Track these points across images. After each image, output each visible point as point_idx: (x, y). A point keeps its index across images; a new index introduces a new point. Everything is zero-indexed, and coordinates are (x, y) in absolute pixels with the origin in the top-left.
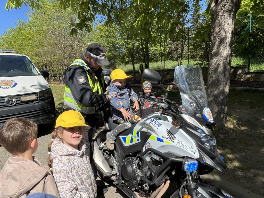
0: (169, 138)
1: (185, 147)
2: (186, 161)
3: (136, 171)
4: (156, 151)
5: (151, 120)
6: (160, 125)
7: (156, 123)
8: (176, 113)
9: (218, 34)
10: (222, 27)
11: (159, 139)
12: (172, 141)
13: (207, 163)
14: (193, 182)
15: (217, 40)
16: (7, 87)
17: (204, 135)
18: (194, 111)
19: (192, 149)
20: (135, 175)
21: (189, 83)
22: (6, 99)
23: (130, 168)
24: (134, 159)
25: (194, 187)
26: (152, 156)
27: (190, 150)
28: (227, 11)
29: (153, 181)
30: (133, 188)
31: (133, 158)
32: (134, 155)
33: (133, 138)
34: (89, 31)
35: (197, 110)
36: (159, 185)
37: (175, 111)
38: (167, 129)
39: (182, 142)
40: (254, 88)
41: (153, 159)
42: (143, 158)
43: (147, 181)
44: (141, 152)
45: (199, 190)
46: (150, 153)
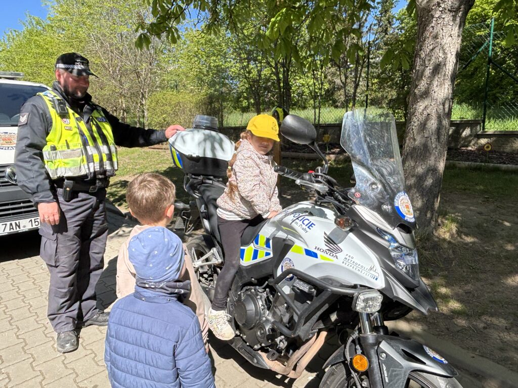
0: (328, 250)
1: (360, 267)
2: (360, 294)
3: (262, 312)
4: (303, 275)
5: (294, 217)
6: (311, 225)
7: (304, 222)
8: (344, 203)
9: (429, 54)
10: (438, 40)
11: (309, 253)
12: (333, 255)
13: (401, 297)
14: (372, 332)
15: (427, 67)
16: (8, 146)
17: (396, 245)
18: (378, 199)
19: (372, 272)
20: (260, 319)
21: (370, 144)
22: (8, 170)
23: (251, 307)
24: (260, 291)
25: (373, 340)
26: (294, 284)
27: (368, 273)
28: (449, 10)
29: (296, 330)
30: (256, 344)
31: (257, 287)
32: (260, 282)
33: (258, 250)
34: (174, 41)
35: (383, 198)
36: (307, 338)
37: (341, 199)
38: (325, 233)
39: (352, 258)
40: (491, 165)
41: (297, 289)
42: (277, 287)
43: (285, 330)
44: (274, 278)
45: (384, 346)
46: (291, 279)
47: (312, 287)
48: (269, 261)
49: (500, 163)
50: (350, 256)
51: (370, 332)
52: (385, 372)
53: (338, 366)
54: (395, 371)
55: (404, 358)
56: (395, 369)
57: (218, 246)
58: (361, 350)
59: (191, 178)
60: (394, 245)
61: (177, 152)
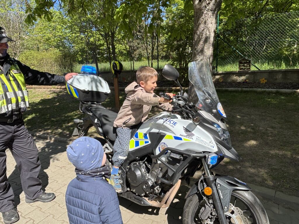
0: (187, 135)
1: (204, 142)
3: (145, 175)
5: (163, 120)
6: (175, 124)
7: (171, 122)
9: (201, 32)
10: (206, 25)
11: (176, 138)
12: (190, 138)
14: (212, 175)
19: (211, 144)
20: (144, 179)
24: (141, 163)
25: (212, 179)
26: (171, 156)
27: (209, 145)
29: (174, 180)
30: (143, 193)
35: (213, 106)
38: (184, 127)
40: (224, 89)
41: (170, 158)
42: (159, 159)
43: (166, 181)
44: (153, 154)
45: (218, 181)
46: (166, 153)
47: (181, 156)
48: (149, 145)
49: (227, 87)
50: (199, 137)
51: (210, 175)
52: (221, 193)
53: (194, 195)
54: (225, 192)
55: (228, 185)
56: (225, 191)
57: (109, 142)
58: (206, 184)
59: (84, 103)
60: (219, 129)
61: (74, 88)
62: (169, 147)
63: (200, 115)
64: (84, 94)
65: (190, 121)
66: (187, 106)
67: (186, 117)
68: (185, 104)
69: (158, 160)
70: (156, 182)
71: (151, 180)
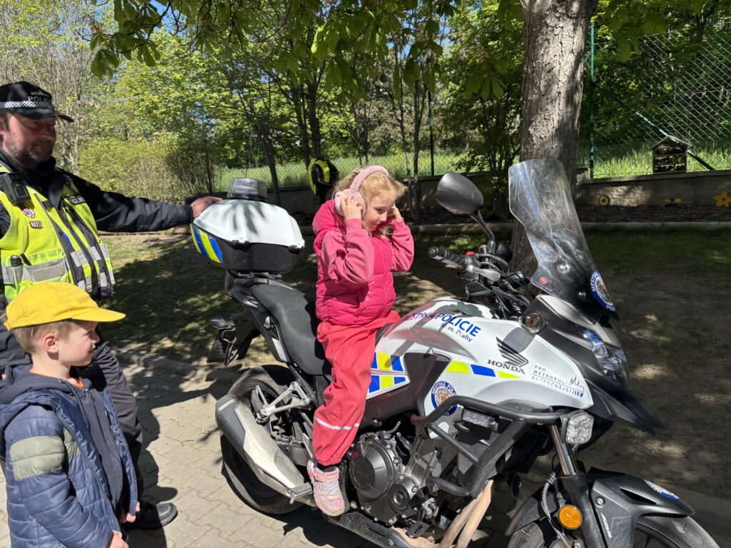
0: (508, 363)
1: (556, 381)
2: (569, 419)
3: (396, 468)
4: (478, 403)
11: (478, 370)
12: (517, 369)
13: (619, 416)
14: (579, 471)
15: (544, 95)
17: (600, 344)
18: (570, 285)
19: (573, 386)
20: (395, 479)
26: (465, 419)
27: (569, 389)
28: (568, 16)
29: (472, 484)
30: (392, 517)
33: (378, 377)
38: (498, 340)
39: (545, 370)
40: (612, 224)
41: (464, 425)
42: (433, 426)
43: (452, 488)
44: (418, 414)
45: (597, 489)
46: (452, 412)
47: (493, 419)
48: (405, 389)
49: (622, 221)
50: (540, 368)
51: (575, 471)
52: (606, 524)
53: (531, 527)
54: (619, 520)
55: (627, 500)
56: (619, 518)
57: (301, 379)
58: (565, 498)
59: (236, 277)
60: (597, 344)
61: (211, 238)
62: (459, 393)
63: (542, 307)
64: (238, 252)
65: (517, 324)
66: (506, 282)
67: (505, 311)
68: (502, 278)
69: (429, 429)
70: (425, 490)
71: (414, 482)
